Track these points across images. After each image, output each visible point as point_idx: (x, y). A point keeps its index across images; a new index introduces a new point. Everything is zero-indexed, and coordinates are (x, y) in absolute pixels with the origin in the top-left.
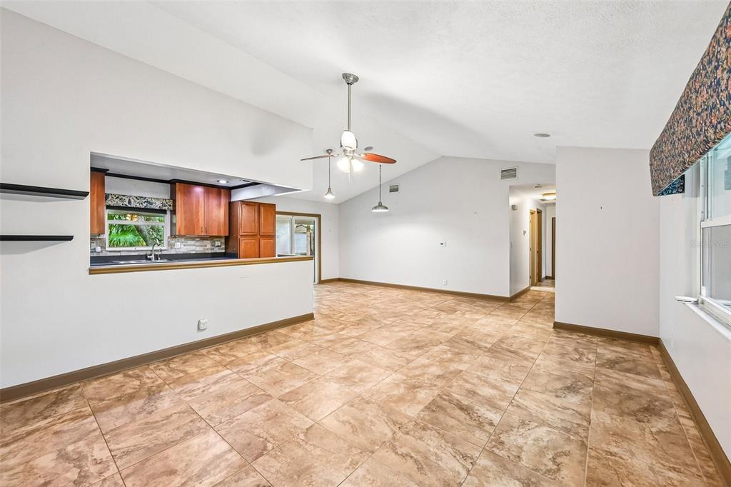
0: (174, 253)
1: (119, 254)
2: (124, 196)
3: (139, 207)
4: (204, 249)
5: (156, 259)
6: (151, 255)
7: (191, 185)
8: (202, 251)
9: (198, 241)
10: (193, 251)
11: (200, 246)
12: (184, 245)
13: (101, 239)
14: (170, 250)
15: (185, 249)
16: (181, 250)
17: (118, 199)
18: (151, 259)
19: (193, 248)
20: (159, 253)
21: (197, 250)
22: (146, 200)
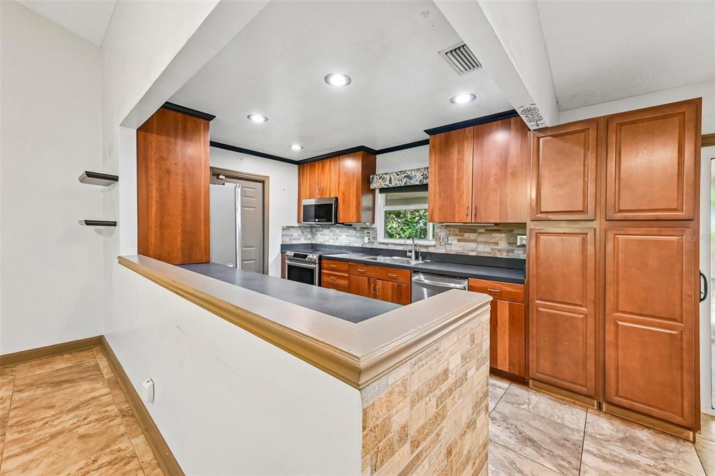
0: (444, 252)
2: (386, 174)
3: (399, 185)
4: (492, 249)
5: (417, 258)
6: (410, 252)
7: (452, 132)
8: (490, 253)
9: (481, 233)
10: (472, 251)
11: (486, 243)
12: (459, 240)
13: (373, 228)
14: (438, 247)
15: (460, 247)
16: (453, 248)
17: (381, 180)
18: (410, 257)
19: (473, 245)
20: (425, 250)
21: (479, 250)
22: (405, 174)
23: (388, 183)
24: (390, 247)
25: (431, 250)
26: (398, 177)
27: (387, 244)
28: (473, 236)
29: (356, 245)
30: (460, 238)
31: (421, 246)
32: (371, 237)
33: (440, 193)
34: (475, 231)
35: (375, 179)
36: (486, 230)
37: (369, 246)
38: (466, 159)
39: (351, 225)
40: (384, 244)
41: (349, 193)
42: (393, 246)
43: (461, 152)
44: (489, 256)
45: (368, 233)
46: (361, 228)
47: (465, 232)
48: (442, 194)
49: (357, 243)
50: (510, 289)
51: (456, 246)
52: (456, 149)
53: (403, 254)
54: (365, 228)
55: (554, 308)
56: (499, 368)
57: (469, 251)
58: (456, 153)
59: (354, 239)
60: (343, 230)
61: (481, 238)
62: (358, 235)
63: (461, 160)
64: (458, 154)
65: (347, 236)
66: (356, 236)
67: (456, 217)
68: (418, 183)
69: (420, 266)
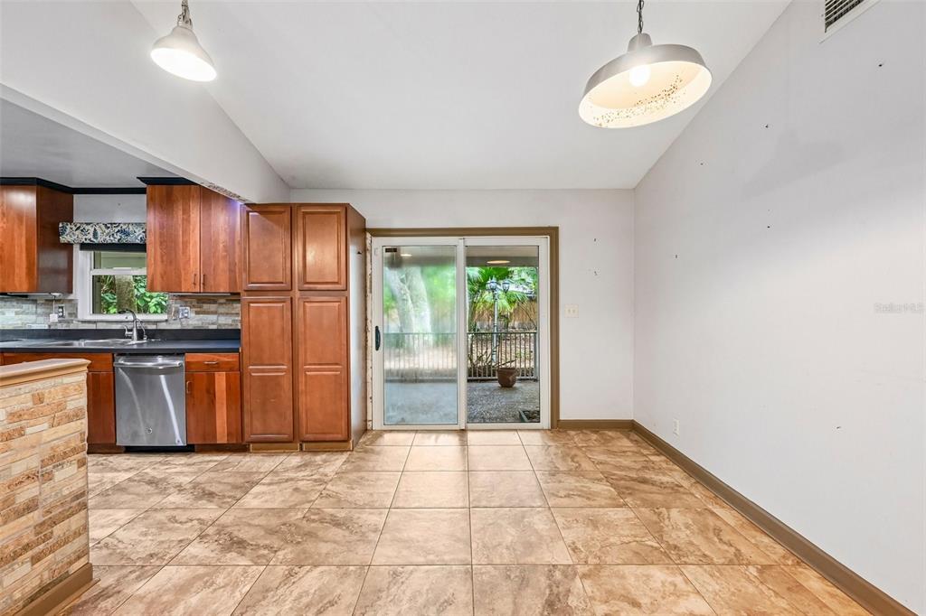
0: (179, 327)
1: (92, 327)
2: (87, 224)
3: (109, 242)
4: (234, 321)
5: (140, 337)
6: (131, 330)
7: (175, 187)
8: (231, 325)
9: (222, 304)
10: (213, 324)
11: (227, 314)
12: (197, 313)
13: (71, 300)
14: (172, 322)
15: (198, 320)
16: (190, 322)
17: (79, 231)
18: (130, 338)
19: (213, 318)
20: (154, 327)
21: (220, 322)
22: (119, 228)
23: (91, 236)
24: (101, 326)
25: (163, 326)
26: (107, 231)
27: (95, 322)
28: (213, 307)
29: (35, 327)
30: (199, 309)
31: (148, 322)
32: (66, 313)
33: (162, 257)
34: (215, 302)
35: (68, 231)
36: (227, 300)
37: (60, 327)
38: (192, 220)
39: (26, 296)
40: (89, 322)
41: (12, 246)
42: (105, 324)
43: (186, 211)
44: (230, 328)
45: (62, 308)
46: (46, 300)
47: (203, 303)
48: (165, 258)
49: (40, 324)
50: (226, 359)
51: (192, 319)
52: (181, 207)
53: (120, 334)
54: (52, 301)
55: (263, 371)
56: (218, 442)
57: (209, 324)
58: (181, 213)
59: (34, 317)
60: (8, 304)
61: (222, 310)
62: (39, 310)
63: (187, 221)
64: (183, 214)
65: (17, 313)
66: (36, 313)
67: (183, 286)
68: (138, 241)
69: (145, 347)
